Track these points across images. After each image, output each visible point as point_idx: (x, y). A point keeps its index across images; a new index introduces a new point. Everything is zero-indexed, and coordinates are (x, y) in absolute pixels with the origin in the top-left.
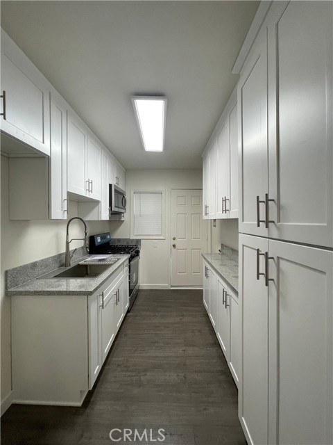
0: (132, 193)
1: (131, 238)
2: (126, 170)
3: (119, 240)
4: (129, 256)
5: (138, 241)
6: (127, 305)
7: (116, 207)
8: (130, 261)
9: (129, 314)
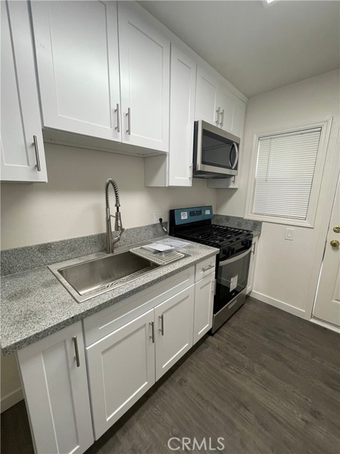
0: (255, 137)
1: (246, 217)
2: (248, 98)
3: (228, 218)
4: (216, 250)
5: (257, 225)
6: (207, 327)
7: (203, 162)
8: (219, 259)
9: (210, 338)
